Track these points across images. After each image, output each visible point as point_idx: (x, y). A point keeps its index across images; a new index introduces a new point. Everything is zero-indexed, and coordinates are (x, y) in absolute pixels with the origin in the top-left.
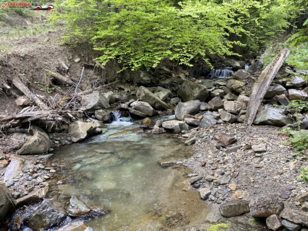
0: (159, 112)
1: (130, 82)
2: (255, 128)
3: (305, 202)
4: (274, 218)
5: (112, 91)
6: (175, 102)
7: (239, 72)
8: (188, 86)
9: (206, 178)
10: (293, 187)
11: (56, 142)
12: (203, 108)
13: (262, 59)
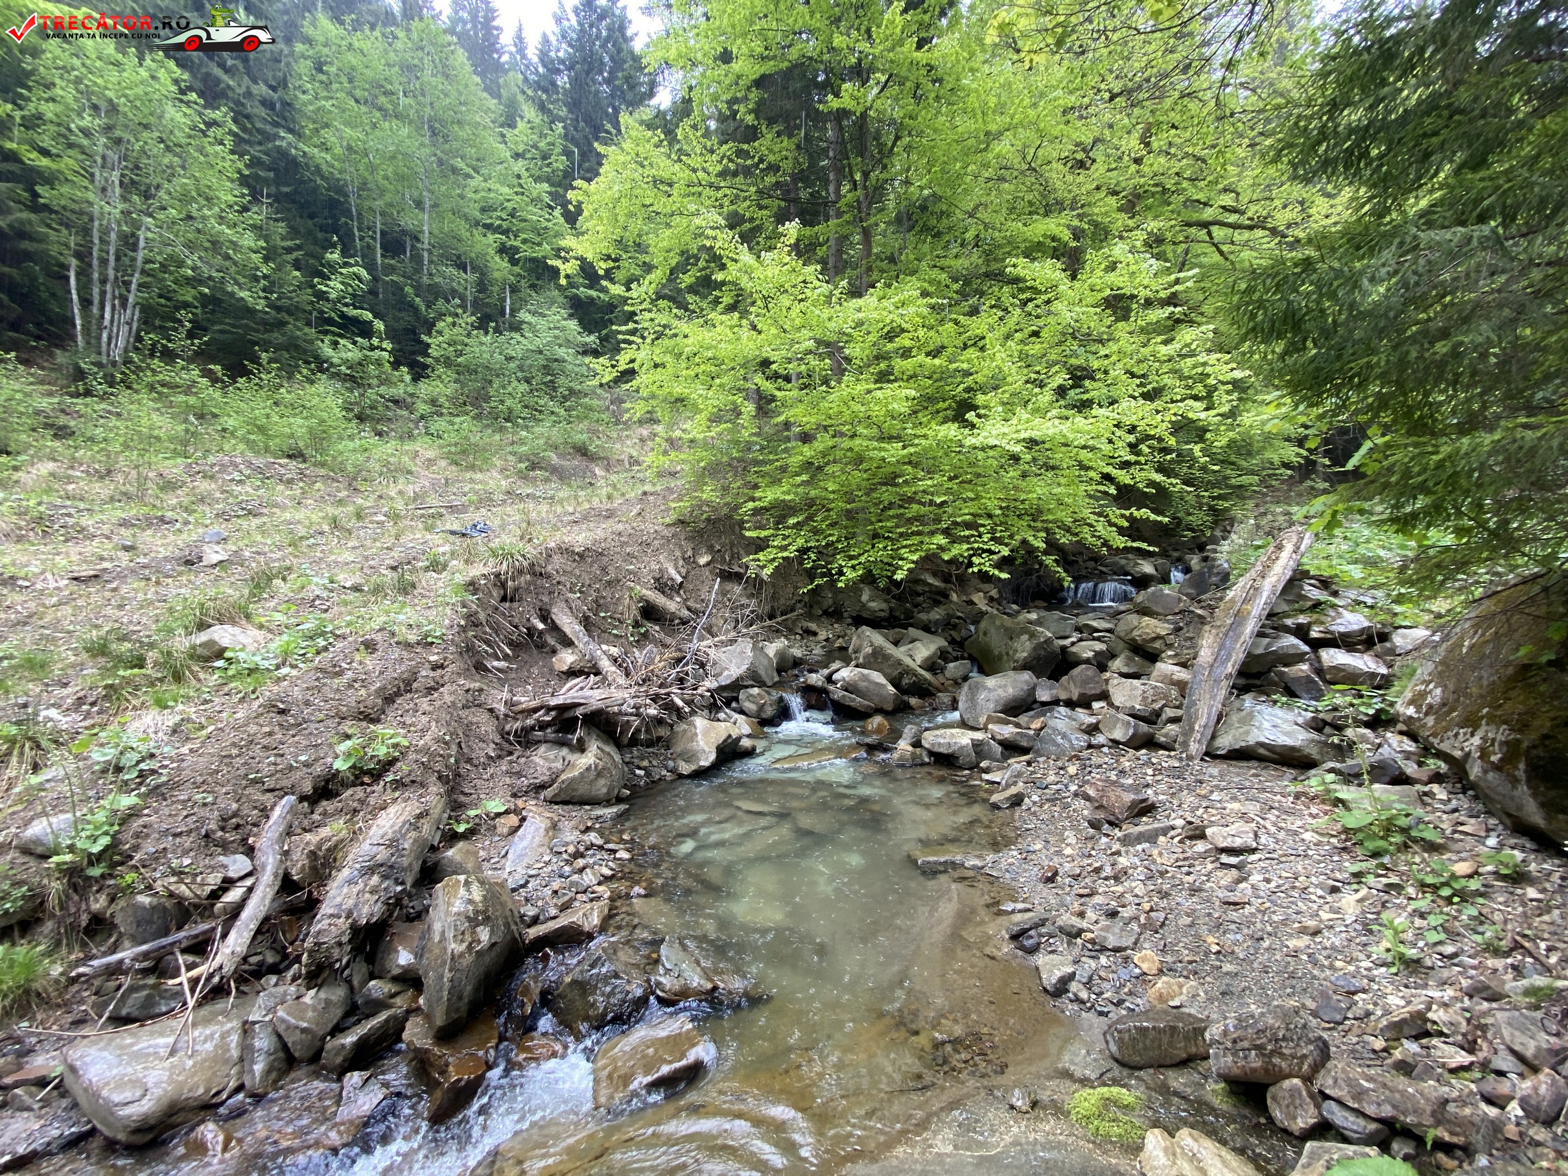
0: (913, 701)
1: (834, 614)
2: (1214, 769)
3: (1404, 1041)
4: (1293, 1091)
5: (786, 637)
6: (960, 673)
7: (1153, 593)
8: (998, 628)
9: (1059, 923)
10: (1358, 983)
11: (638, 772)
12: (1043, 695)
13: (1224, 553)
